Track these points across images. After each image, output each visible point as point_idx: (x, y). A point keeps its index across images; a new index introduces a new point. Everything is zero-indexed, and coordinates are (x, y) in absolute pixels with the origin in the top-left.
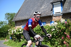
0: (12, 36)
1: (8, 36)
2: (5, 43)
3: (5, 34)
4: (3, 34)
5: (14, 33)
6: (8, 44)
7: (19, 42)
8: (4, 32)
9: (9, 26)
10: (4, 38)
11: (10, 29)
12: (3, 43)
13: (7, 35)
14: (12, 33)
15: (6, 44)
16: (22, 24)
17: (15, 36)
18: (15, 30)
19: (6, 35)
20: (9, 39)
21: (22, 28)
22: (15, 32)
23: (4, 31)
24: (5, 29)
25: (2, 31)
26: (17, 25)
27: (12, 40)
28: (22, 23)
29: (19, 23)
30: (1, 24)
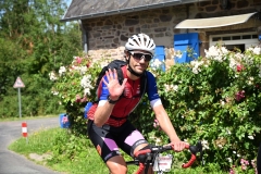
1: (6, 99)
5: (93, 91)
11: (63, 70)
12: (8, 148)
13: (4, 92)
15: (34, 156)
16: (124, 39)
28: (125, 30)
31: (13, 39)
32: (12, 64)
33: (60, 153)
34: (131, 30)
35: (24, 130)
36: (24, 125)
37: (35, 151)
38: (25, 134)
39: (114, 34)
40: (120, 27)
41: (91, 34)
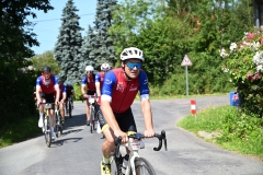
1: (174, 77)
3: (161, 65)
4: (151, 66)
8: (157, 55)
10: (156, 89)
11: (233, 46)
12: (176, 124)
13: (172, 70)
15: (203, 133)
19: (164, 74)
20: (180, 93)
23: (155, 50)
24: (161, 39)
25: (146, 51)
30: (140, 13)
31: (181, 17)
32: (179, 42)
33: (230, 131)
35: (193, 107)
36: (193, 102)
37: (204, 128)
38: (194, 112)
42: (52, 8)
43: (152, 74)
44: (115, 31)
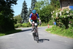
0: (56, 20)
1: (51, 21)
2: (47, 30)
4: (45, 18)
5: (58, 16)
6: (51, 31)
7: (66, 29)
9: (52, 7)
10: (46, 24)
12: (45, 30)
14: (57, 16)
15: (49, 31)
16: (69, 4)
17: (60, 21)
18: (60, 13)
20: (52, 25)
21: (70, 9)
22: (61, 15)
23: (46, 14)
24: (47, 11)
25: (43, 14)
26: (62, 5)
27: (57, 26)
28: (69, 2)
29: (65, 3)
34: (70, 2)
38: (48, 27)
39: (67, 3)
40: (68, 1)
41: (62, 3)
42: (17, 4)
43: (45, 20)
44: (36, 9)
